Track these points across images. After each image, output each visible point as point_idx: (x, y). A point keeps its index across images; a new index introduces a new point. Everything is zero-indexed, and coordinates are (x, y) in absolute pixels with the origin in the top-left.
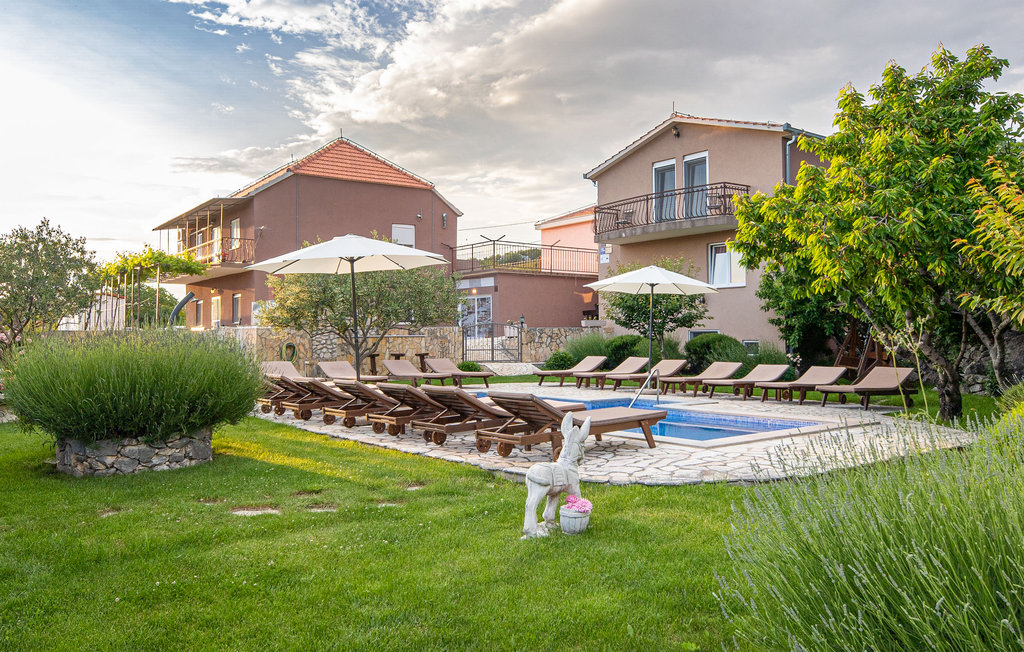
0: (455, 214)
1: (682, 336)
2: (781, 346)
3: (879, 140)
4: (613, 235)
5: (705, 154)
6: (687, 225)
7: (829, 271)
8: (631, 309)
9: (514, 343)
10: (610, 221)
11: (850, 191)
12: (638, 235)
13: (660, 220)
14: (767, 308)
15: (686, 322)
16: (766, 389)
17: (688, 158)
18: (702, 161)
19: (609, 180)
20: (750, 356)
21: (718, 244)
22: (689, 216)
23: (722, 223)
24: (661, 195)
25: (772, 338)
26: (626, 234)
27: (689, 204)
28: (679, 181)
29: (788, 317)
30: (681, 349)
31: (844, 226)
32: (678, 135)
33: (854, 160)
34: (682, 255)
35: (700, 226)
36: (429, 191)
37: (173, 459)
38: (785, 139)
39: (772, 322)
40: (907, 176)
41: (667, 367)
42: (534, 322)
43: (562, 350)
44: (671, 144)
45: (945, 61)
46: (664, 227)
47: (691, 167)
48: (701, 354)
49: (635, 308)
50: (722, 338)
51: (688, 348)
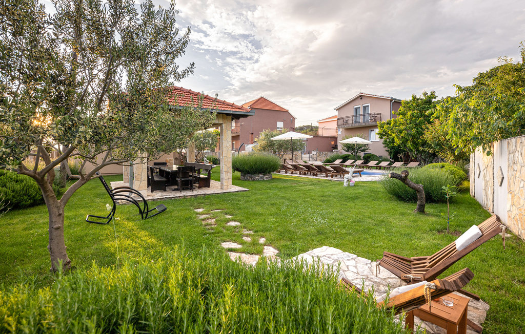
0: (294, 119)
1: (362, 154)
2: (389, 157)
3: (410, 113)
4: (343, 126)
5: (369, 104)
6: (364, 124)
7: (398, 142)
8: (349, 147)
9: (315, 156)
10: (342, 122)
11: (403, 124)
12: (350, 126)
13: (356, 122)
14: (385, 147)
15: (363, 151)
16: (384, 167)
17: (364, 105)
18: (368, 106)
19: (341, 110)
20: (380, 160)
21: (372, 129)
22: (364, 122)
23: (373, 124)
24: (356, 116)
25: (386, 155)
26: (346, 126)
27: (364, 118)
28: (361, 112)
29: (391, 149)
30: (362, 158)
31: (401, 132)
32: (361, 99)
33: (404, 116)
34: (363, 133)
35: (367, 124)
36: (287, 112)
37: (267, 178)
38: (391, 101)
39: (386, 151)
40: (414, 122)
41: (359, 162)
42: (320, 150)
43: (328, 158)
44: (359, 101)
45: (425, 94)
46: (357, 124)
47: (365, 108)
48: (367, 159)
49: (350, 147)
50: (373, 155)
51: (363, 157)
